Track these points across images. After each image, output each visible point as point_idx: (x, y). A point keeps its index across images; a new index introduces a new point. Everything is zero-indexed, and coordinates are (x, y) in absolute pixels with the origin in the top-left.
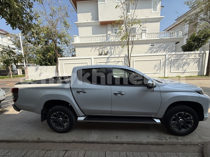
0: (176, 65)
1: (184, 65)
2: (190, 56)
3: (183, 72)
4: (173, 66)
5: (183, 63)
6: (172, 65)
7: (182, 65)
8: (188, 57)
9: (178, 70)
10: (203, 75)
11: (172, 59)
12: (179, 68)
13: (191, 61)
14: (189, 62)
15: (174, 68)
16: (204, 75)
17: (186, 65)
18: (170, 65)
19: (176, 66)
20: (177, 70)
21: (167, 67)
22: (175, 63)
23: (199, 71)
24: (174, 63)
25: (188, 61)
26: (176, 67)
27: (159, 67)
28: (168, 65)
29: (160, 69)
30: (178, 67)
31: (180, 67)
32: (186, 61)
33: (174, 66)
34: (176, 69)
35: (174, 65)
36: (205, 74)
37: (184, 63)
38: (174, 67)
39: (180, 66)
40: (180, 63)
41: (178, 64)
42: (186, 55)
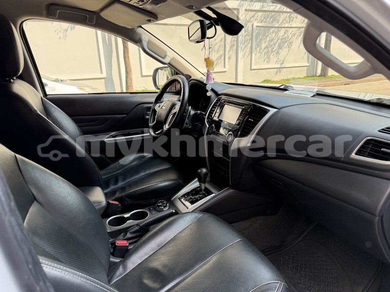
0: (263, 46)
1: (280, 47)
2: (295, 19)
3: (279, 66)
4: (256, 49)
5: (279, 41)
6: (254, 47)
7: (277, 45)
8: (289, 22)
9: (268, 62)
10: (316, 76)
11: (254, 26)
12: (269, 56)
13: (294, 34)
14: (290, 36)
15: (258, 55)
16: (318, 75)
17: (286, 45)
18: (250, 44)
19: (265, 49)
20: (266, 60)
21: (242, 53)
22: (261, 40)
23: (308, 64)
24: (258, 40)
25: (289, 34)
26: (263, 54)
27: (222, 52)
28: (246, 46)
29: (223, 57)
30: (268, 52)
31: (272, 52)
32: (285, 36)
33: (258, 49)
34: (263, 59)
35: (258, 45)
36: (319, 72)
37: (282, 39)
38: (260, 52)
39: (273, 48)
40: (272, 40)
41: (269, 42)
42: (286, 14)
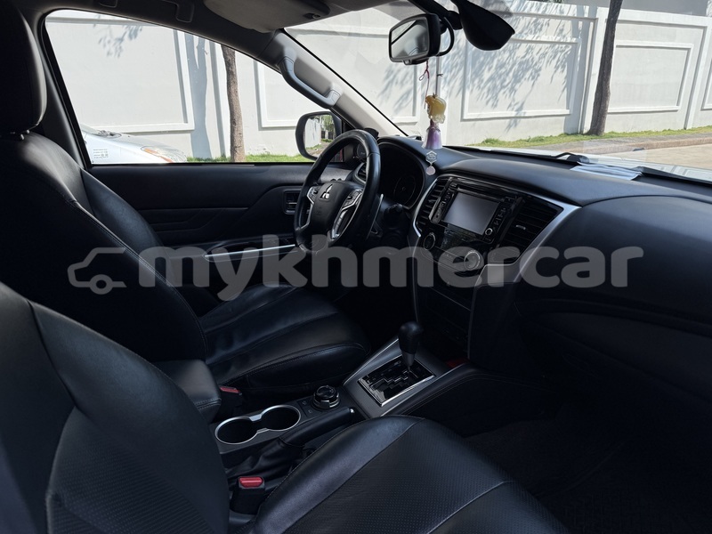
0: (486, 75)
1: (517, 79)
2: (544, 28)
3: (513, 114)
4: (473, 81)
5: (516, 67)
6: (469, 76)
7: (511, 74)
8: (535, 33)
9: (494, 106)
10: (581, 133)
12: (497, 95)
13: (544, 55)
14: (536, 58)
15: (476, 92)
16: (585, 131)
17: (527, 75)
18: (461, 73)
19: (488, 81)
20: (490, 103)
21: (446, 89)
22: (482, 64)
23: (567, 112)
24: (477, 65)
25: (535, 53)
26: (485, 90)
27: (409, 85)
28: (454, 76)
29: (411, 96)
30: (495, 87)
31: (503, 87)
32: (527, 57)
33: (476, 81)
34: (484, 101)
35: (478, 74)
36: (587, 126)
37: (521, 64)
38: (479, 86)
39: (504, 80)
40: (502, 66)
41: (496, 68)
42: (528, 18)
